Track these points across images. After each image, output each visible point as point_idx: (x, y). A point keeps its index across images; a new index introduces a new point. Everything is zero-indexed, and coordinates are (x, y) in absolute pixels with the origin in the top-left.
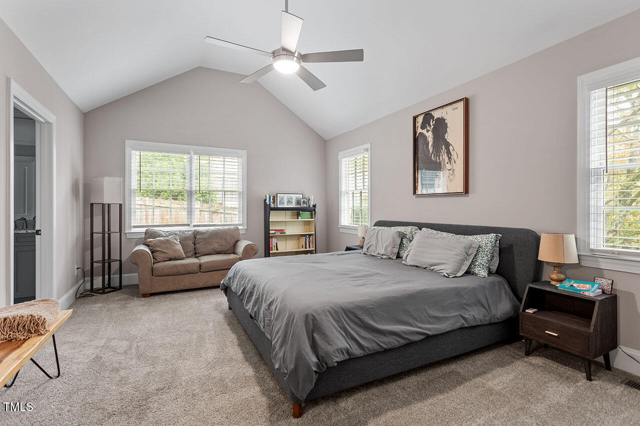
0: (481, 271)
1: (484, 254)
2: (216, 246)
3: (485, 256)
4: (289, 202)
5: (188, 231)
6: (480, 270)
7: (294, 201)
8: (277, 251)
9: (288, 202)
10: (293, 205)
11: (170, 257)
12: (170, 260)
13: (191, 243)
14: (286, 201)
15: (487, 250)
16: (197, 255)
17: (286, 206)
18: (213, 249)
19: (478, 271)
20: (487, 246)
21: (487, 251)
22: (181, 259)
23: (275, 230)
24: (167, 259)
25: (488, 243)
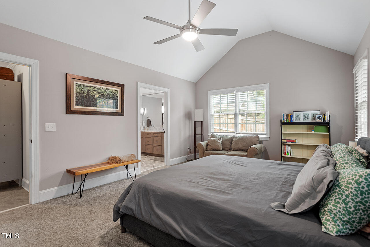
0: (329, 223)
1: (340, 199)
2: (240, 146)
3: (341, 201)
4: (305, 118)
5: (229, 136)
6: (328, 220)
7: (310, 117)
8: (290, 156)
9: (303, 118)
10: (309, 120)
11: (213, 148)
12: (214, 150)
13: (228, 143)
14: (301, 117)
15: (347, 193)
16: (231, 150)
17: (301, 121)
18: (239, 148)
19: (326, 220)
20: (348, 187)
21: (347, 196)
22: (219, 151)
23: (287, 140)
24: (212, 149)
25: (350, 183)
